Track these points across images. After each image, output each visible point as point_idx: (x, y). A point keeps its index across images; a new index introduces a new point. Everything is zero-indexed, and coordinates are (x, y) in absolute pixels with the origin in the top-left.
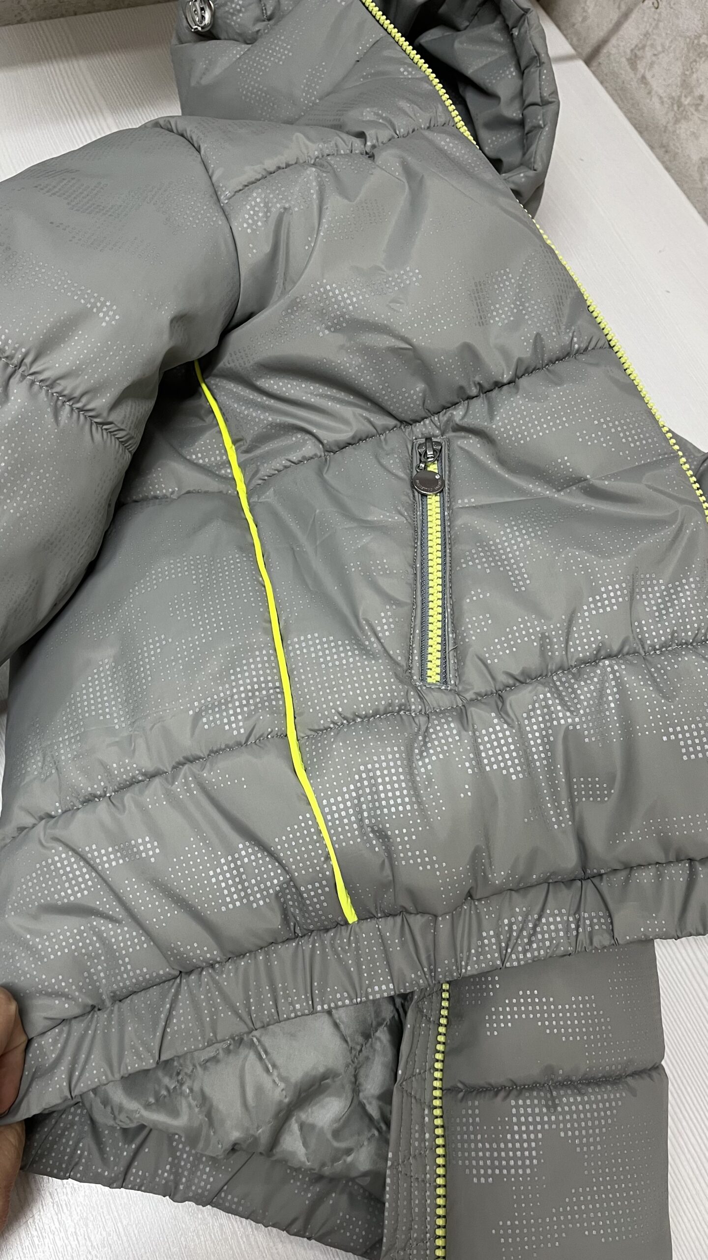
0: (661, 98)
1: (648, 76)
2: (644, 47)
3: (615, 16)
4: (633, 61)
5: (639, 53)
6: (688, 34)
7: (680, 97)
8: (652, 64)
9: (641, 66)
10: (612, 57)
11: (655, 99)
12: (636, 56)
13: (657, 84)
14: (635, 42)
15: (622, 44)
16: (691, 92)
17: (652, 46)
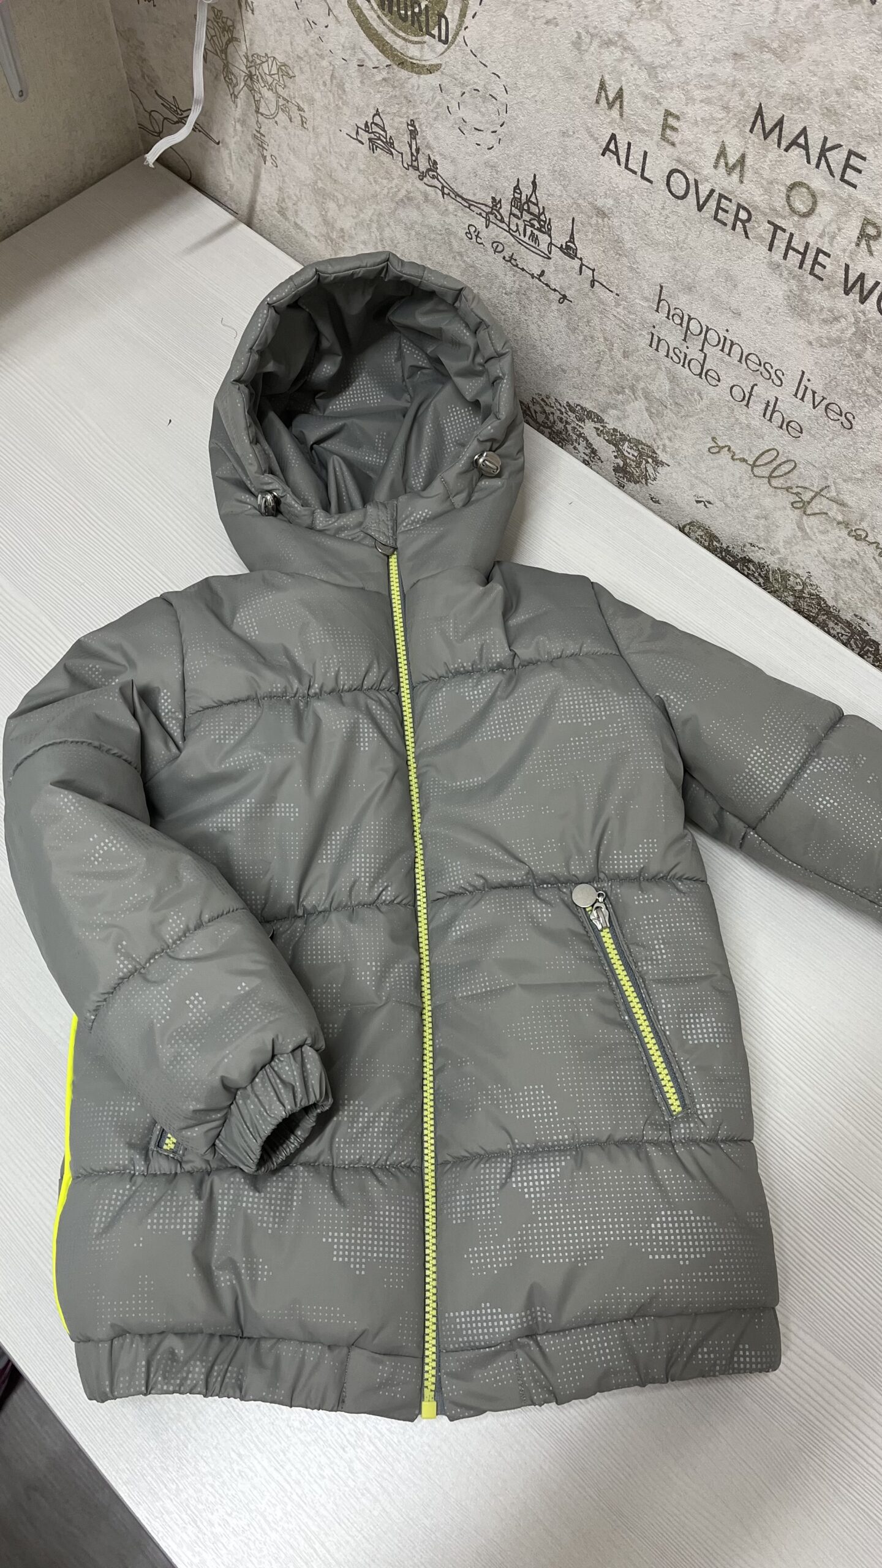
0: (316, 237)
1: (299, 222)
2: (284, 200)
3: (250, 179)
4: (282, 212)
5: (283, 205)
6: (308, 182)
7: (328, 233)
8: (296, 212)
9: (289, 214)
10: (266, 213)
11: (313, 239)
12: (282, 208)
13: (308, 227)
14: (276, 197)
15: (268, 201)
16: (333, 227)
17: (289, 197)
